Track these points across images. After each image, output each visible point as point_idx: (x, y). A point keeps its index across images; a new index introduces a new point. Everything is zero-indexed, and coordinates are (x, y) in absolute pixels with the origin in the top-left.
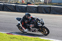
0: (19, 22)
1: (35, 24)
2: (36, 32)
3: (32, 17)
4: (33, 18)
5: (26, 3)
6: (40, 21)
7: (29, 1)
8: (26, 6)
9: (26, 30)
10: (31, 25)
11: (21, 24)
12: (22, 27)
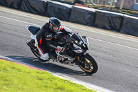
2: (68, 63)
3: (63, 30)
4: (65, 33)
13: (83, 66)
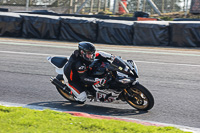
0: (60, 71)
1: (108, 77)
2: (112, 100)
5: (131, 16)
6: (124, 67)
7: (140, 8)
8: (131, 23)
9: (81, 96)
10: (97, 79)
11: (64, 77)
12: (68, 85)
13: (134, 101)
